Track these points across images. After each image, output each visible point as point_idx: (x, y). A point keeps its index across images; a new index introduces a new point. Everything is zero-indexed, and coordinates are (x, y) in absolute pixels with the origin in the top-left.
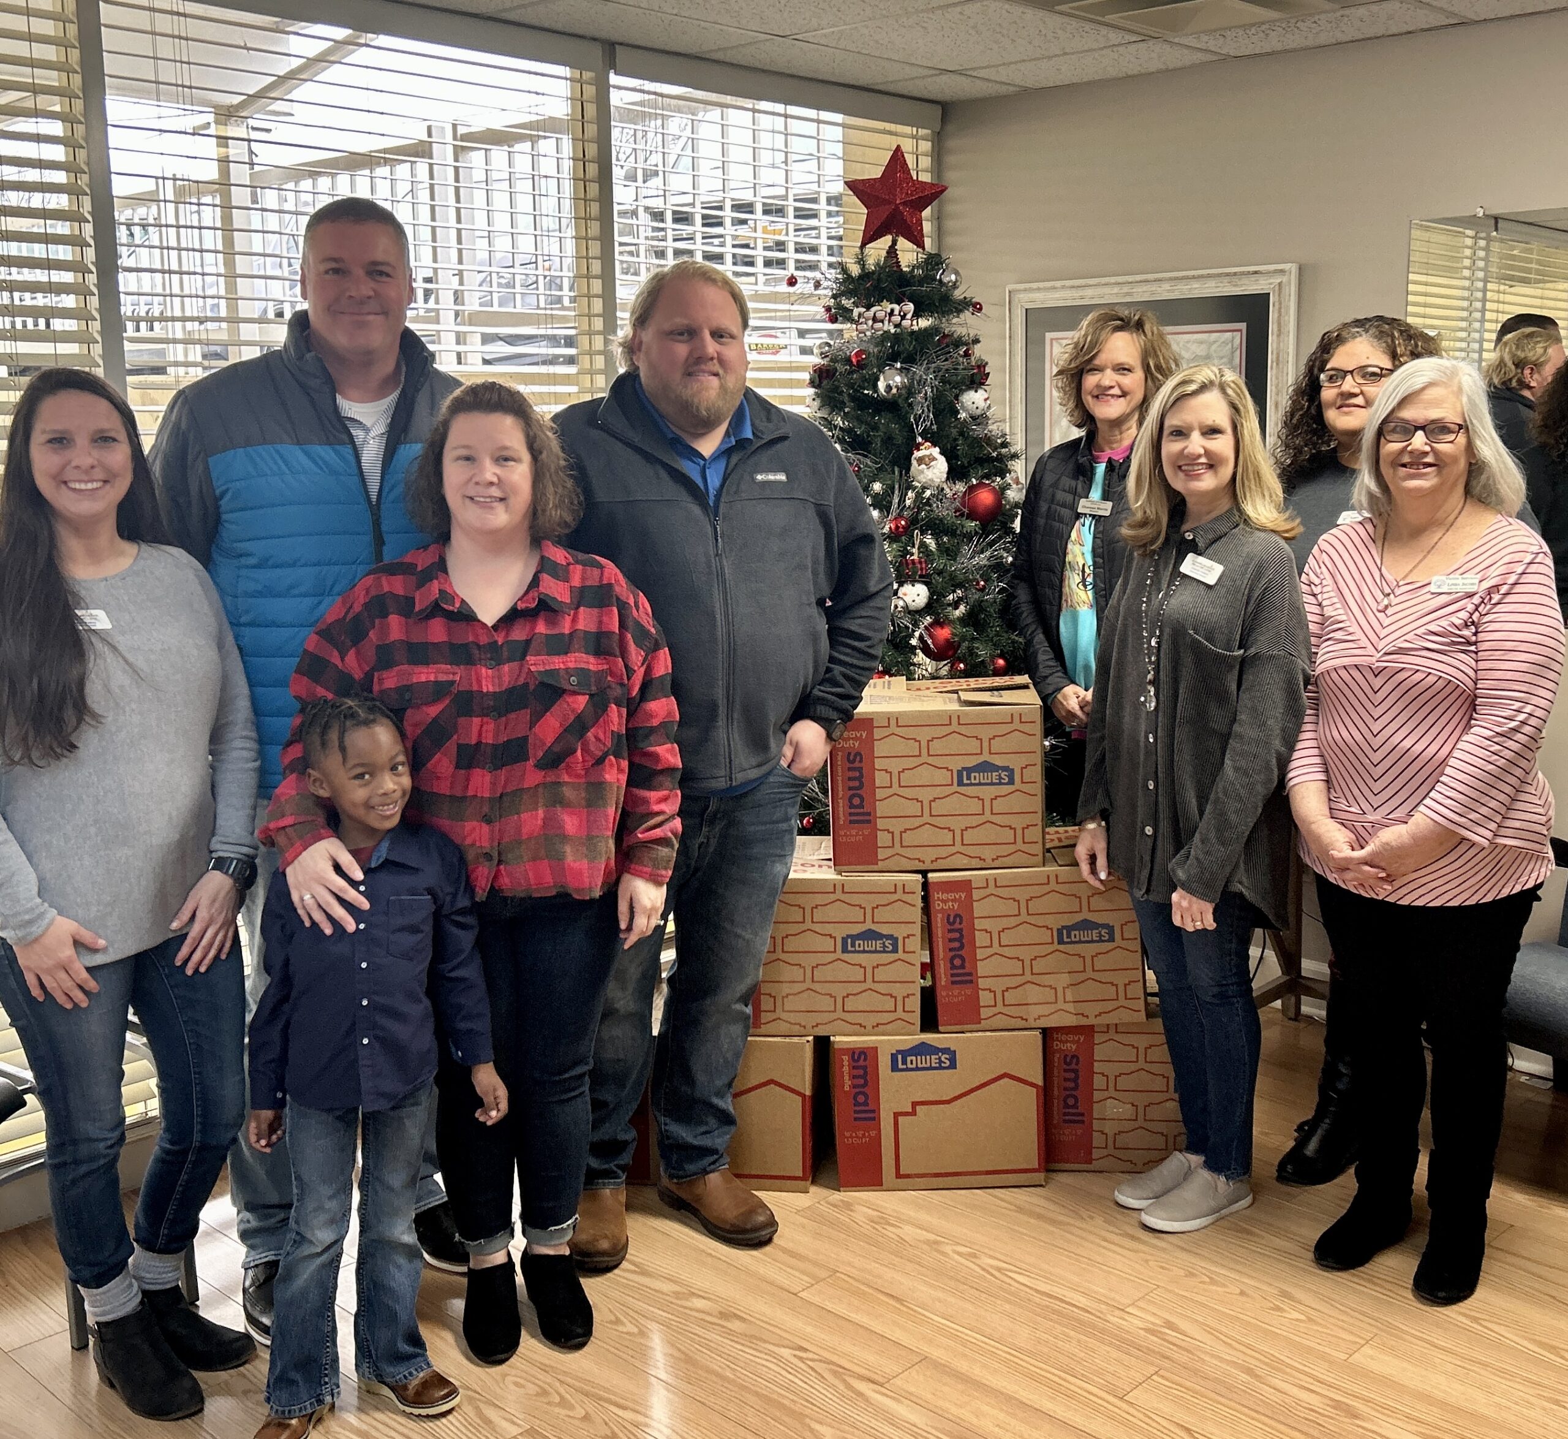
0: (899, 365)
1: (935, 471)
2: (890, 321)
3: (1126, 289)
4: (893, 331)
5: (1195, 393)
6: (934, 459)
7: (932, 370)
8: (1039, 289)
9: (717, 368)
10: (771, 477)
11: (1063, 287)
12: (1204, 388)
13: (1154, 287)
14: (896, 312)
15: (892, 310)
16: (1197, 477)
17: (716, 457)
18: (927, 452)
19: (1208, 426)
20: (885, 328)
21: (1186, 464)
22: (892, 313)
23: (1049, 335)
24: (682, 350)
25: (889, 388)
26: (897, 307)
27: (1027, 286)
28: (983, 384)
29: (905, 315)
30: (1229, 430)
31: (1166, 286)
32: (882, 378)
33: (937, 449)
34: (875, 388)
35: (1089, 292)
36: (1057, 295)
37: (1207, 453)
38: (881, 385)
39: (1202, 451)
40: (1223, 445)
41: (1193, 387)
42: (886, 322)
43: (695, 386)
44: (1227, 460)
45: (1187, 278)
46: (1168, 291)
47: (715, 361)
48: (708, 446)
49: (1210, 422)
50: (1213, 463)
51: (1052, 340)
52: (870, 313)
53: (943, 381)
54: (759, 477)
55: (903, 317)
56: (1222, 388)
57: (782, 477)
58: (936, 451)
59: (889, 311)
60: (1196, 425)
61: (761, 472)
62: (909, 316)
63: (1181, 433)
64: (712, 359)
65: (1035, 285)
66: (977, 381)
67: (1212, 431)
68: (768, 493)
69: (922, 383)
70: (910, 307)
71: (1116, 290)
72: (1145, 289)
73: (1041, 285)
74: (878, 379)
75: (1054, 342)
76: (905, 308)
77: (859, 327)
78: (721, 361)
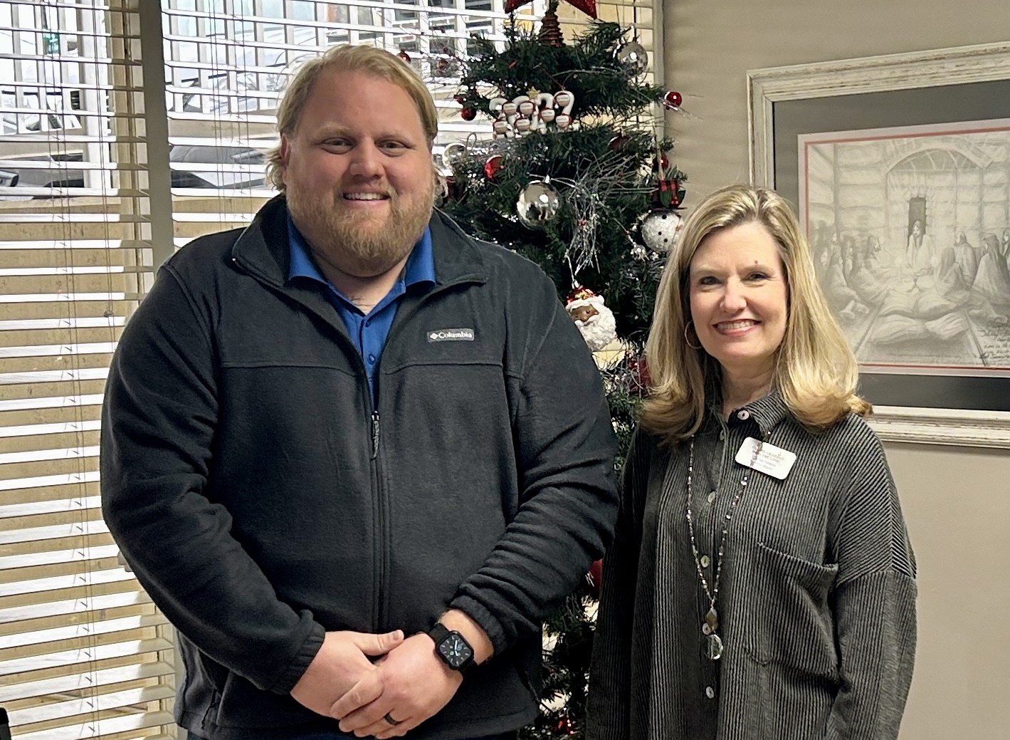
0: (547, 179)
1: (596, 329)
2: (540, 117)
3: (898, 73)
4: (543, 131)
5: (729, 225)
6: (595, 312)
7: (596, 187)
8: (788, 75)
9: (386, 187)
10: (451, 335)
11: (818, 71)
12: (739, 218)
13: (934, 67)
14: (549, 105)
15: (544, 102)
16: (738, 338)
17: (380, 313)
18: (585, 303)
19: (747, 269)
20: (534, 127)
21: (724, 320)
22: (543, 106)
23: (802, 139)
24: (337, 163)
25: (533, 211)
26: (549, 98)
27: (774, 70)
28: (676, 207)
29: (561, 108)
30: (777, 274)
31: (951, 66)
32: (522, 197)
33: (601, 299)
34: (514, 210)
35: (850, 77)
36: (811, 82)
37: (751, 305)
38: (522, 207)
39: (743, 304)
40: (770, 294)
41: (726, 217)
42: (535, 119)
43: (355, 214)
44: (777, 314)
45: (977, 54)
46: (953, 73)
47: (384, 178)
48: (370, 300)
49: (751, 264)
50: (760, 319)
51: (807, 144)
52: (514, 106)
53: (612, 202)
54: (434, 336)
55: (559, 112)
56: (764, 216)
57: (468, 335)
58: (598, 302)
59: (539, 102)
60: (733, 270)
61: (436, 330)
62: (567, 110)
63: (714, 280)
64: (377, 176)
65: (782, 70)
66: (666, 202)
67: (754, 275)
68: (443, 356)
69: (583, 204)
70: (568, 98)
71: (886, 73)
72: (924, 70)
73: (791, 69)
74: (517, 199)
75: (810, 148)
76: (561, 99)
77: (498, 125)
78: (392, 179)
